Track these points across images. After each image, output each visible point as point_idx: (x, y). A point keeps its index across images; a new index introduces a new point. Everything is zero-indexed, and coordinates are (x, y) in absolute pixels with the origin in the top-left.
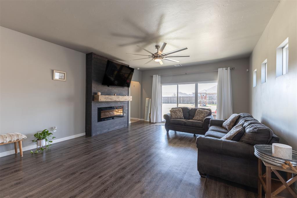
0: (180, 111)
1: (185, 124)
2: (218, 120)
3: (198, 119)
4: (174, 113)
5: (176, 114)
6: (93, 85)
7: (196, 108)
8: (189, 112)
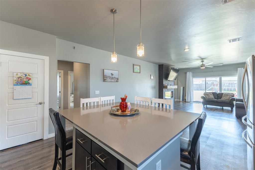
0: (211, 94)
1: (217, 102)
2: (239, 98)
3: (225, 99)
4: (207, 95)
5: (208, 96)
6: (164, 80)
7: (221, 93)
8: (217, 95)
